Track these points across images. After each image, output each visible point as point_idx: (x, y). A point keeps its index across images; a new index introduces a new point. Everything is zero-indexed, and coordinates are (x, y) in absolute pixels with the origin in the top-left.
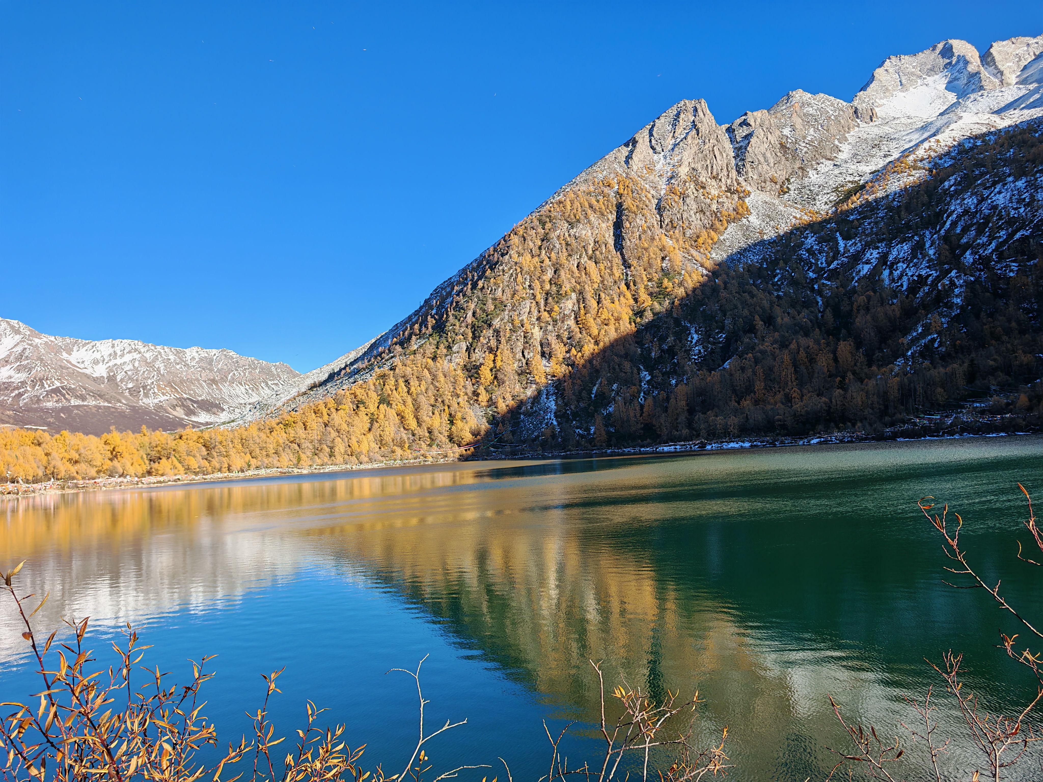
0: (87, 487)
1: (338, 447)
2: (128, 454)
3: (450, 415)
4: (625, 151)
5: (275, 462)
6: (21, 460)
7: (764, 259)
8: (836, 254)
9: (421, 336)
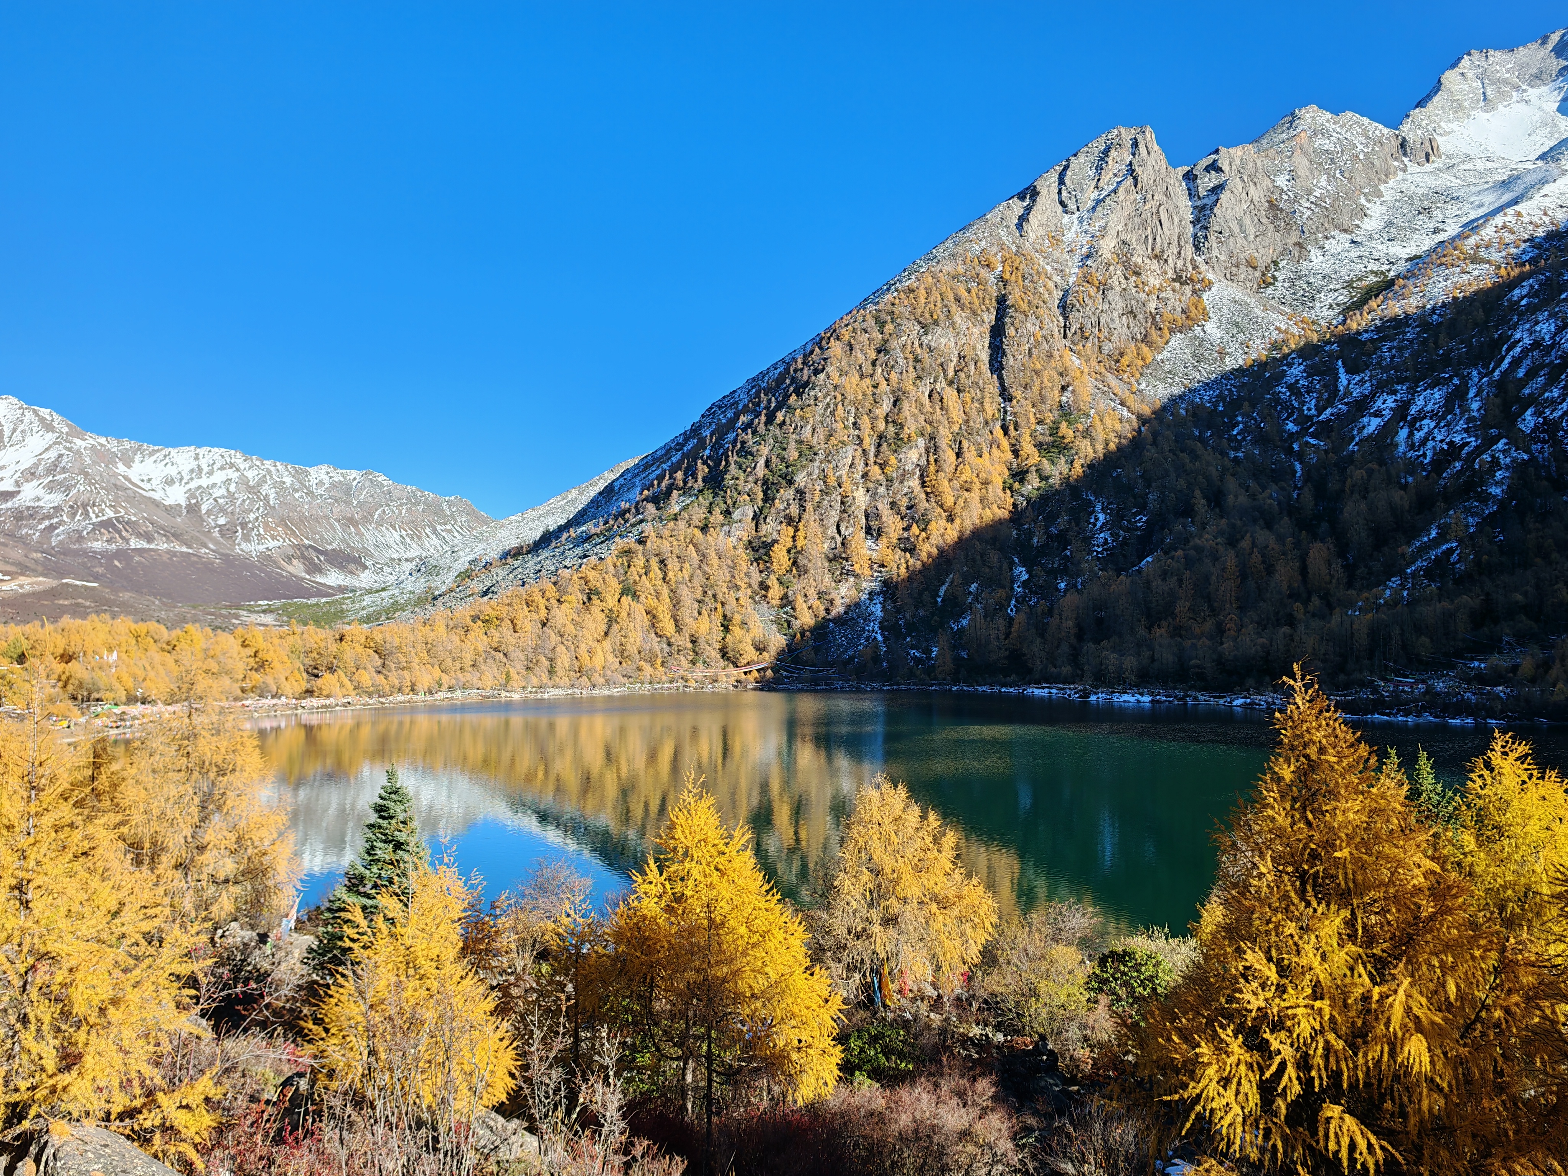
1: (560, 660)
2: (278, 663)
3: (725, 616)
4: (1018, 207)
5: (475, 681)
6: (151, 672)
7: (1221, 397)
8: (1332, 394)
9: (685, 491)
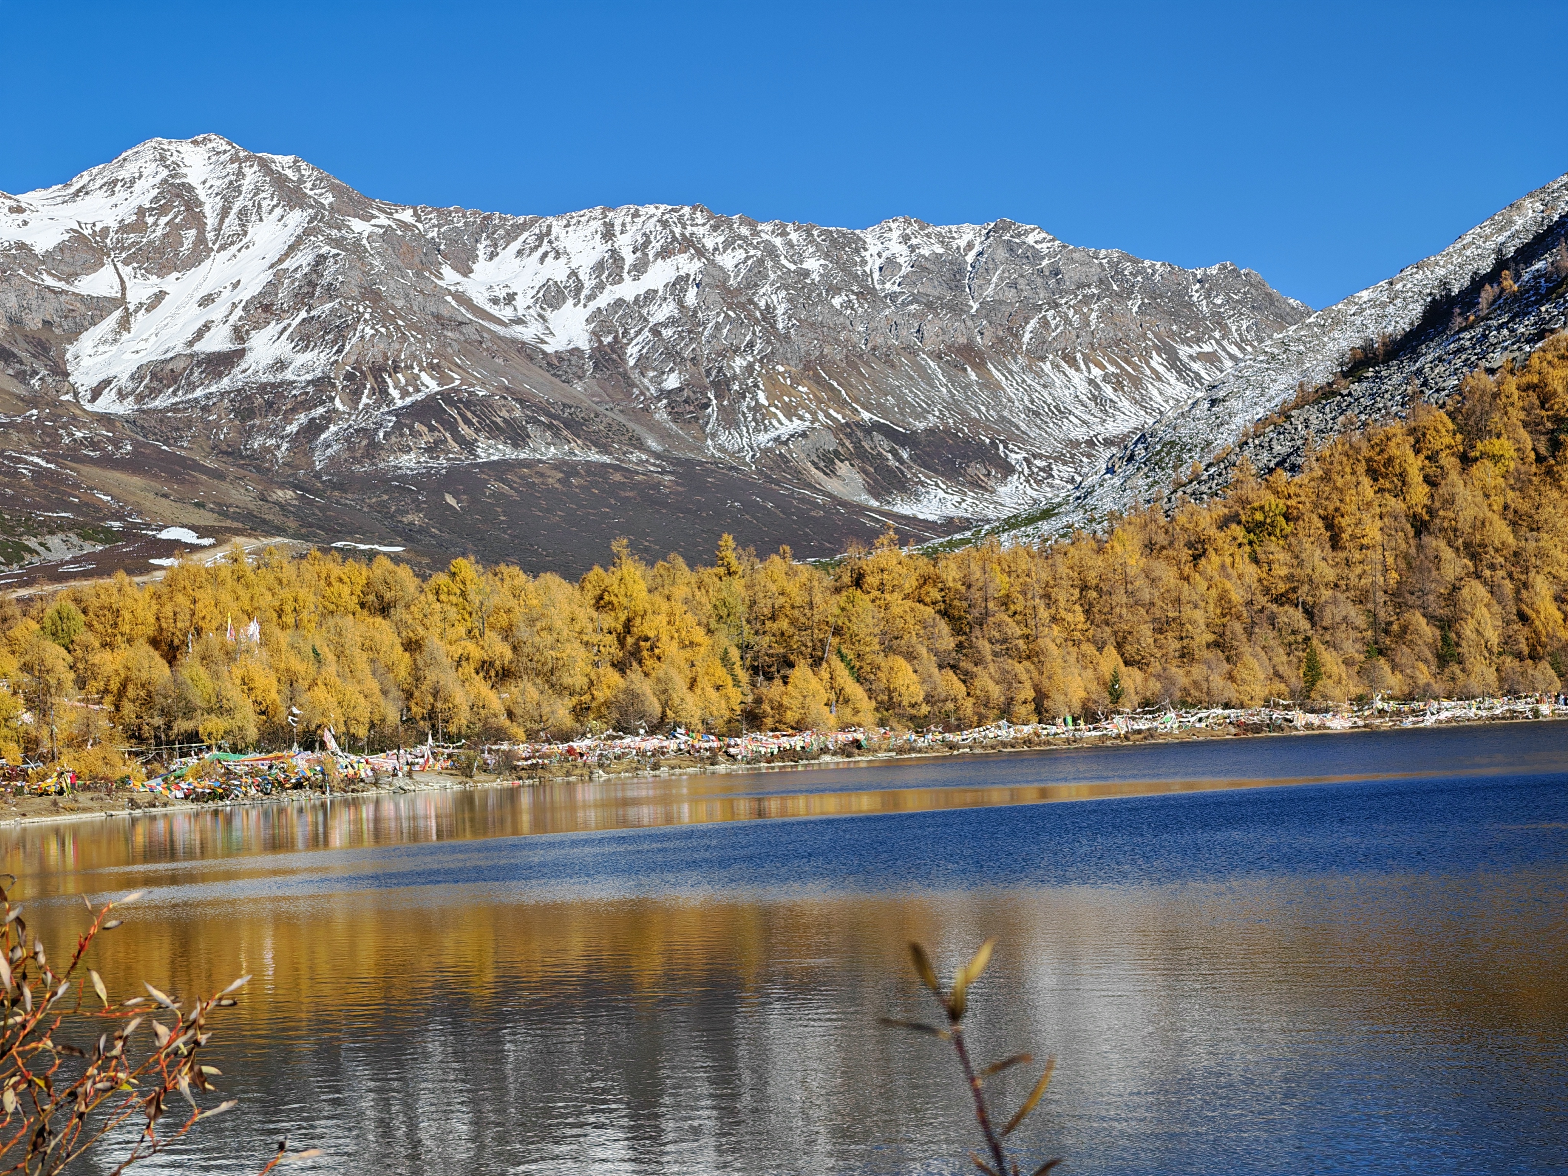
0: (543, 767)
1: (1472, 623)
2: (675, 644)
5: (1218, 681)
6: (331, 668)
